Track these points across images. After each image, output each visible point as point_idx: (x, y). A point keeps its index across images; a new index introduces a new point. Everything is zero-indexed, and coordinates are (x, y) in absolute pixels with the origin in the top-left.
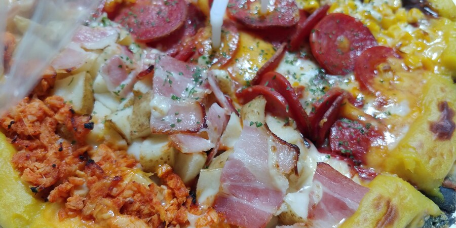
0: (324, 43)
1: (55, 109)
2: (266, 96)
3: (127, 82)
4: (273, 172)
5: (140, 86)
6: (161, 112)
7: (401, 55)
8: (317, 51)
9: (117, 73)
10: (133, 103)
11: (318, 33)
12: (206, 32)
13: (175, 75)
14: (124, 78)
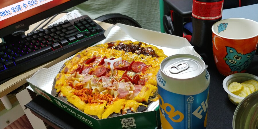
0: (135, 68)
1: (85, 90)
2: (124, 78)
3: (97, 82)
4: (126, 87)
5: (100, 83)
6: (105, 84)
7: (151, 66)
8: (133, 69)
9: (95, 81)
10: (99, 86)
11: (133, 66)
12: (111, 72)
13: (106, 79)
14: (96, 82)
